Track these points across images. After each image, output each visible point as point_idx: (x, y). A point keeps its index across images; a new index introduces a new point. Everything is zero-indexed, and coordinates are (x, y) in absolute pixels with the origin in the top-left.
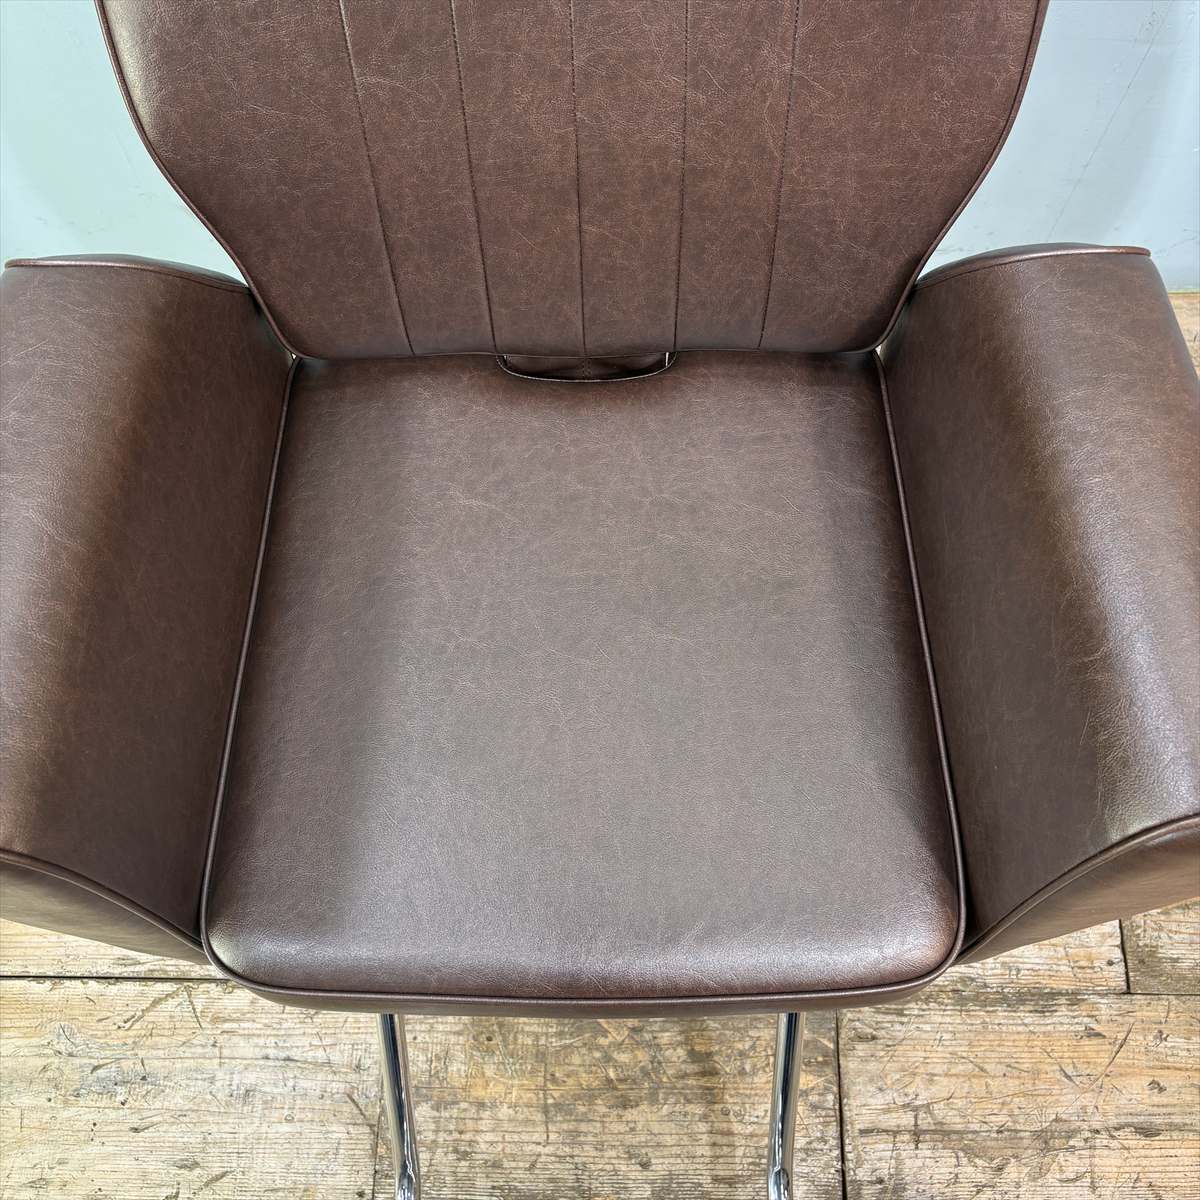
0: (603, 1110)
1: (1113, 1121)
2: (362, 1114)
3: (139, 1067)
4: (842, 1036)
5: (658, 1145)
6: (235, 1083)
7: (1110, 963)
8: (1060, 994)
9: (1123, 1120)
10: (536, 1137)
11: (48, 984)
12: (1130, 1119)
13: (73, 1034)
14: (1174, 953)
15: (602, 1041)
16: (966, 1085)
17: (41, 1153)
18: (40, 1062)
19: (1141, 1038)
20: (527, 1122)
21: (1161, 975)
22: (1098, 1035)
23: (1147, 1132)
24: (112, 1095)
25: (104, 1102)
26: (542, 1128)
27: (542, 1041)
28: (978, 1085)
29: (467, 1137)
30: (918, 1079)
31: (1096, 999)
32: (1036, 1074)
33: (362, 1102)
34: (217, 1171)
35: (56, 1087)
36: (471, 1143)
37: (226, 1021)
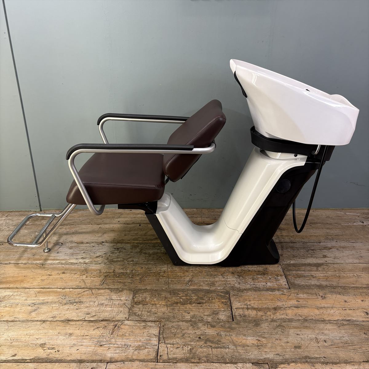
0: (180, 305)
1: (289, 306)
2: (127, 306)
3: (79, 300)
4: (231, 295)
5: (191, 310)
6: (100, 302)
7: (285, 285)
8: (276, 289)
9: (291, 306)
10: (165, 309)
11: (62, 289)
12: (293, 306)
13: (66, 296)
14: (298, 283)
15: (179, 296)
16: (258, 302)
17: (56, 313)
18: (58, 300)
19: (293, 295)
20: (163, 307)
21: (296, 286)
22: (285, 294)
23: (297, 307)
24: (73, 304)
25: (71, 305)
26: (167, 308)
27: (167, 296)
28: (260, 302)
29: (150, 309)
30: (247, 301)
31: (283, 290)
32: (272, 300)
33: (127, 305)
34: (94, 315)
35: (61, 303)
36: (150, 310)
37: (99, 294)
